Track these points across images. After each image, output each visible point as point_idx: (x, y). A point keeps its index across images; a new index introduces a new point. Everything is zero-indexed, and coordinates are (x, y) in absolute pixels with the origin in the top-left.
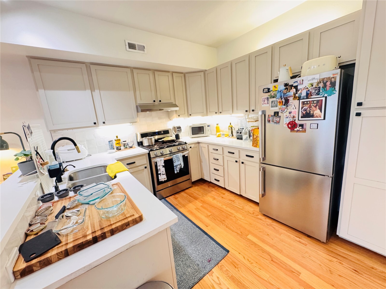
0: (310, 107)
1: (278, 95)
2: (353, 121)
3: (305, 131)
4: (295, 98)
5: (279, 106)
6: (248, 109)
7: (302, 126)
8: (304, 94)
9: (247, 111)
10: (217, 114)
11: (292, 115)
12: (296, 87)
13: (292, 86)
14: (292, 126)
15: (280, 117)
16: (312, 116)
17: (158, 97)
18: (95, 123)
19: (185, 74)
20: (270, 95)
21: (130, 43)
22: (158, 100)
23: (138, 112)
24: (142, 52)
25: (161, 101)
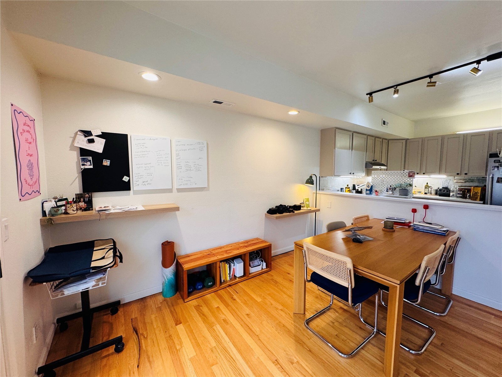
6: (459, 172)
9: (458, 174)
10: (419, 174)
17: (375, 157)
18: (350, 173)
19: (389, 140)
20: (500, 165)
21: (384, 121)
22: (375, 160)
23: (366, 168)
24: (387, 126)
25: (376, 160)
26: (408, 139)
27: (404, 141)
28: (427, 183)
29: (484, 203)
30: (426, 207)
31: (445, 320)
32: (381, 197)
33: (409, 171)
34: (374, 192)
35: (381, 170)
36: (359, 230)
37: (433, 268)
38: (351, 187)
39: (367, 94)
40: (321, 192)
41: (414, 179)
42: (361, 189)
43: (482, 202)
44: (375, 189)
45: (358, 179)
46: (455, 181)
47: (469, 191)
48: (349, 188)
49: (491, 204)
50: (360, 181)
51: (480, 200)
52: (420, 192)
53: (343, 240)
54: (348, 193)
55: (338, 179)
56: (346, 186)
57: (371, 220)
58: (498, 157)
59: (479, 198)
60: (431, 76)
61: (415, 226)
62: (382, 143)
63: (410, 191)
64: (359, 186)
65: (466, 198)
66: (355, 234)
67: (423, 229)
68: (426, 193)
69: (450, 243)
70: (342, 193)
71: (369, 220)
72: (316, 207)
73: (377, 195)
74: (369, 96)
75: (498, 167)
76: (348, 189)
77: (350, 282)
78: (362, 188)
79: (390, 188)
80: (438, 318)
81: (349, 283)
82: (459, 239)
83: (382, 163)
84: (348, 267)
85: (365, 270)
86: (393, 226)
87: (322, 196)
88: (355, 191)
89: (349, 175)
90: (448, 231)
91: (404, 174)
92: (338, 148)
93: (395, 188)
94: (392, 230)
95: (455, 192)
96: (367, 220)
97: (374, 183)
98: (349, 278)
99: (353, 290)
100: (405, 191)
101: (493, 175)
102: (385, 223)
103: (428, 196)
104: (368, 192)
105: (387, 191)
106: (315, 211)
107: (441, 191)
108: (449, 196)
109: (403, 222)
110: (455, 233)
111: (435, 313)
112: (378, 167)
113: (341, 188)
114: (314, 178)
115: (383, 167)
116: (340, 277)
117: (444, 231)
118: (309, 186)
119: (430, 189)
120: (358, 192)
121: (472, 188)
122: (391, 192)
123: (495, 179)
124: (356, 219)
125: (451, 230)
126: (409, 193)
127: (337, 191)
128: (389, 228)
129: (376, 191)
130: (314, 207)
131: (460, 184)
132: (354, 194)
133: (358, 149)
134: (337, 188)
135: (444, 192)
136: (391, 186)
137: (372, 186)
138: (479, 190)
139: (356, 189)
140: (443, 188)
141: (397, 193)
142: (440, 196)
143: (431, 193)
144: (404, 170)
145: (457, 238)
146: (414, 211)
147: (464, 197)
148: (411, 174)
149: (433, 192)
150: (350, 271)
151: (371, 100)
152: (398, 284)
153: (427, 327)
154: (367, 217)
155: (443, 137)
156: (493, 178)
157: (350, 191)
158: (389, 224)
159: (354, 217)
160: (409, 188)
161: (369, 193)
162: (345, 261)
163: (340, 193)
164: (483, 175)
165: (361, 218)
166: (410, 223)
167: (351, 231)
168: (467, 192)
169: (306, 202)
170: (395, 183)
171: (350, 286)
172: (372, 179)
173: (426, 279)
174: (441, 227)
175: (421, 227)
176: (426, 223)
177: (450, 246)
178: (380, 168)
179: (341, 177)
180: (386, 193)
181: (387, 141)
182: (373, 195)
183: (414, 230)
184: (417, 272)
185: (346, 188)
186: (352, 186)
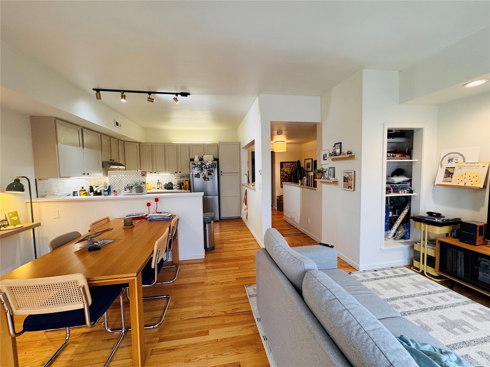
0: (210, 172)
1: (199, 166)
2: (221, 176)
3: (209, 180)
4: (205, 168)
5: (199, 171)
6: (177, 171)
7: (208, 178)
8: (208, 167)
9: (176, 172)
10: (152, 173)
11: (204, 174)
12: (205, 164)
13: (203, 164)
14: (205, 178)
15: (200, 175)
16: (211, 175)
17: (112, 157)
18: (84, 174)
19: (124, 142)
20: (195, 166)
21: (116, 122)
22: (112, 159)
23: (103, 167)
24: (120, 128)
25: (114, 160)
26: (141, 143)
27: (138, 144)
28: (158, 180)
29: (191, 192)
30: (157, 200)
31: (176, 284)
32: (120, 196)
33: (141, 171)
34: (113, 192)
35: (120, 169)
36: (96, 236)
37: (164, 248)
38: (87, 189)
39: (94, 89)
40: (40, 200)
41: (146, 178)
42: (101, 191)
43: (189, 191)
44: (113, 189)
45: (96, 179)
46: (175, 178)
47: (183, 184)
48: (85, 190)
49: (194, 192)
50: (98, 182)
51: (189, 190)
52: (154, 188)
53: (76, 254)
54: (84, 197)
55: (67, 181)
56: (81, 189)
57: (112, 221)
58: (194, 161)
59: (188, 188)
60: (150, 93)
61: (150, 218)
62: (118, 144)
63: (144, 188)
64: (97, 188)
65: (182, 189)
66: (92, 242)
67: (157, 219)
68: (158, 188)
69: (173, 225)
70: (75, 197)
71: (110, 221)
72: (33, 222)
73: (116, 195)
74: (95, 92)
75: (194, 167)
76: (84, 192)
77: (85, 301)
78: (100, 189)
79: (127, 187)
80: (171, 284)
81: (83, 303)
82: (178, 219)
83: (120, 163)
84: (80, 286)
85: (103, 279)
86: (132, 222)
87: (43, 205)
88: (93, 193)
89: (82, 176)
90: (172, 215)
91: (138, 173)
92: (61, 144)
93: (131, 186)
94: (131, 226)
95: (176, 185)
96: (107, 222)
97: (112, 184)
98: (83, 297)
99: (90, 308)
100: (140, 189)
101: (193, 172)
102: (125, 220)
103: (160, 190)
104: (106, 192)
105: (125, 190)
106: (33, 228)
107: (167, 185)
108: (172, 189)
109: (141, 216)
110: (176, 215)
111: (170, 282)
112: (116, 167)
113: (74, 192)
114: (24, 182)
115: (121, 167)
116: (71, 302)
117: (169, 216)
118: (15, 194)
119: (161, 185)
120: (96, 194)
121: (184, 182)
122: (129, 191)
123: (194, 175)
124: (94, 224)
125: (173, 215)
126: (144, 190)
127: (67, 195)
128: (129, 224)
129: (115, 191)
130: (29, 222)
131: (178, 180)
132: (92, 196)
133: (91, 147)
134: (67, 192)
135: (169, 187)
136: (128, 185)
137: (110, 187)
138: (187, 183)
139: (94, 191)
140: (169, 183)
141: (134, 191)
142: (167, 189)
143: (162, 188)
144: (138, 170)
145: (177, 219)
146: (149, 205)
147: (181, 189)
148: (144, 173)
149: (163, 187)
150: (83, 288)
151: (99, 97)
152: (136, 276)
153: (165, 296)
154: (108, 219)
155: (165, 145)
156: (193, 174)
157: (86, 194)
158: (128, 221)
159: (90, 223)
160: (143, 186)
161: (107, 194)
162: (75, 279)
163: (72, 197)
164: (188, 173)
165: (100, 221)
166: (147, 215)
167: (87, 240)
168: (182, 185)
169: (10, 217)
170: (131, 182)
171: (86, 306)
172: (110, 180)
173: (159, 260)
174: (167, 214)
175: (154, 217)
176: (158, 213)
177: (173, 227)
178: (118, 168)
179: (72, 178)
180: (124, 192)
181: (122, 142)
182: (112, 196)
183: (150, 221)
184: (152, 256)
185: (80, 191)
186: (89, 188)
